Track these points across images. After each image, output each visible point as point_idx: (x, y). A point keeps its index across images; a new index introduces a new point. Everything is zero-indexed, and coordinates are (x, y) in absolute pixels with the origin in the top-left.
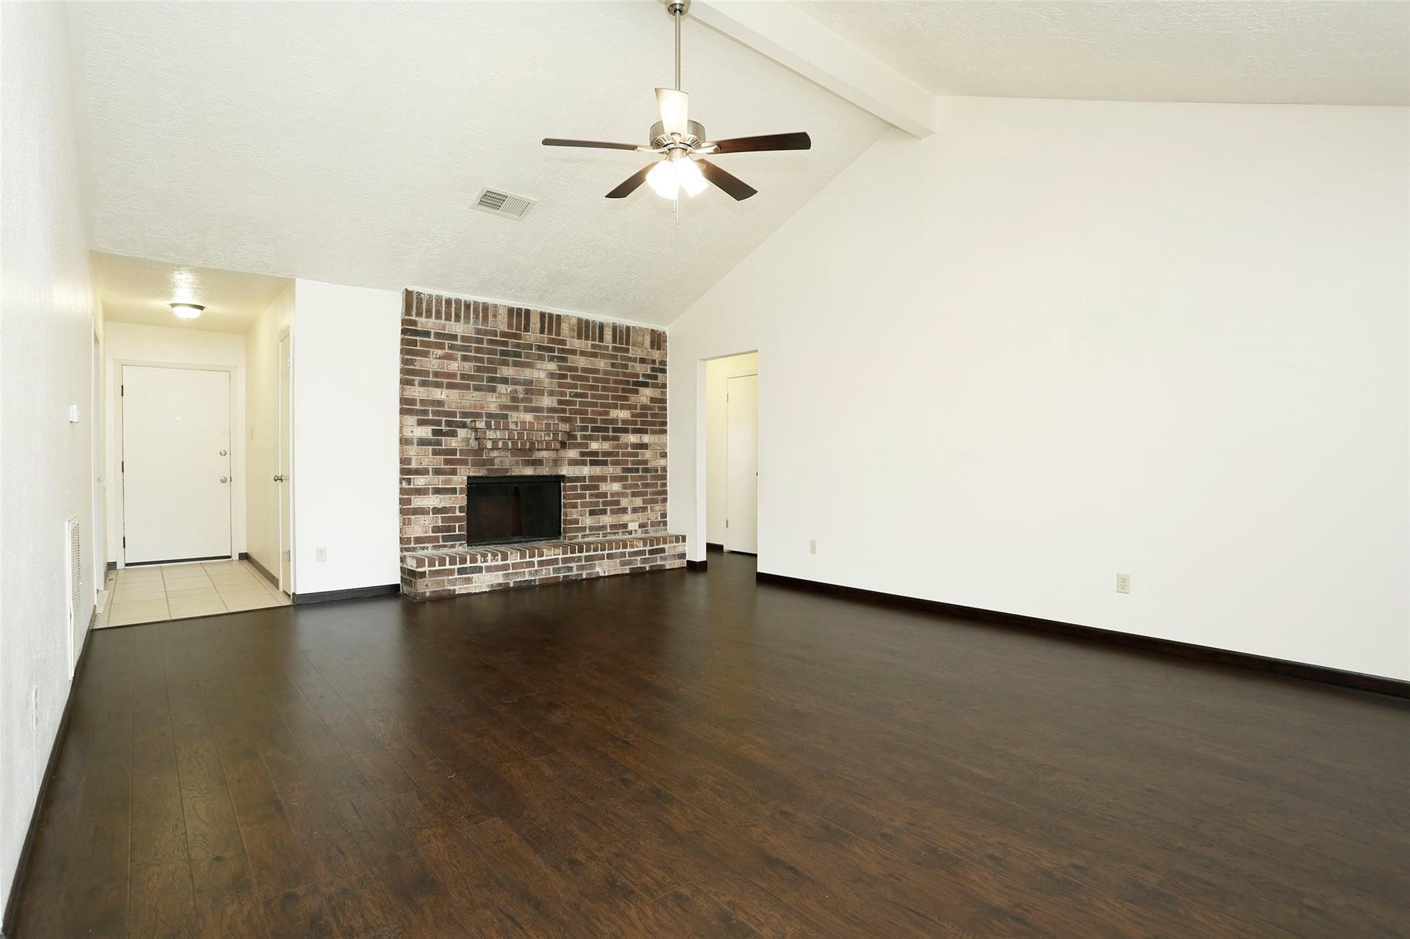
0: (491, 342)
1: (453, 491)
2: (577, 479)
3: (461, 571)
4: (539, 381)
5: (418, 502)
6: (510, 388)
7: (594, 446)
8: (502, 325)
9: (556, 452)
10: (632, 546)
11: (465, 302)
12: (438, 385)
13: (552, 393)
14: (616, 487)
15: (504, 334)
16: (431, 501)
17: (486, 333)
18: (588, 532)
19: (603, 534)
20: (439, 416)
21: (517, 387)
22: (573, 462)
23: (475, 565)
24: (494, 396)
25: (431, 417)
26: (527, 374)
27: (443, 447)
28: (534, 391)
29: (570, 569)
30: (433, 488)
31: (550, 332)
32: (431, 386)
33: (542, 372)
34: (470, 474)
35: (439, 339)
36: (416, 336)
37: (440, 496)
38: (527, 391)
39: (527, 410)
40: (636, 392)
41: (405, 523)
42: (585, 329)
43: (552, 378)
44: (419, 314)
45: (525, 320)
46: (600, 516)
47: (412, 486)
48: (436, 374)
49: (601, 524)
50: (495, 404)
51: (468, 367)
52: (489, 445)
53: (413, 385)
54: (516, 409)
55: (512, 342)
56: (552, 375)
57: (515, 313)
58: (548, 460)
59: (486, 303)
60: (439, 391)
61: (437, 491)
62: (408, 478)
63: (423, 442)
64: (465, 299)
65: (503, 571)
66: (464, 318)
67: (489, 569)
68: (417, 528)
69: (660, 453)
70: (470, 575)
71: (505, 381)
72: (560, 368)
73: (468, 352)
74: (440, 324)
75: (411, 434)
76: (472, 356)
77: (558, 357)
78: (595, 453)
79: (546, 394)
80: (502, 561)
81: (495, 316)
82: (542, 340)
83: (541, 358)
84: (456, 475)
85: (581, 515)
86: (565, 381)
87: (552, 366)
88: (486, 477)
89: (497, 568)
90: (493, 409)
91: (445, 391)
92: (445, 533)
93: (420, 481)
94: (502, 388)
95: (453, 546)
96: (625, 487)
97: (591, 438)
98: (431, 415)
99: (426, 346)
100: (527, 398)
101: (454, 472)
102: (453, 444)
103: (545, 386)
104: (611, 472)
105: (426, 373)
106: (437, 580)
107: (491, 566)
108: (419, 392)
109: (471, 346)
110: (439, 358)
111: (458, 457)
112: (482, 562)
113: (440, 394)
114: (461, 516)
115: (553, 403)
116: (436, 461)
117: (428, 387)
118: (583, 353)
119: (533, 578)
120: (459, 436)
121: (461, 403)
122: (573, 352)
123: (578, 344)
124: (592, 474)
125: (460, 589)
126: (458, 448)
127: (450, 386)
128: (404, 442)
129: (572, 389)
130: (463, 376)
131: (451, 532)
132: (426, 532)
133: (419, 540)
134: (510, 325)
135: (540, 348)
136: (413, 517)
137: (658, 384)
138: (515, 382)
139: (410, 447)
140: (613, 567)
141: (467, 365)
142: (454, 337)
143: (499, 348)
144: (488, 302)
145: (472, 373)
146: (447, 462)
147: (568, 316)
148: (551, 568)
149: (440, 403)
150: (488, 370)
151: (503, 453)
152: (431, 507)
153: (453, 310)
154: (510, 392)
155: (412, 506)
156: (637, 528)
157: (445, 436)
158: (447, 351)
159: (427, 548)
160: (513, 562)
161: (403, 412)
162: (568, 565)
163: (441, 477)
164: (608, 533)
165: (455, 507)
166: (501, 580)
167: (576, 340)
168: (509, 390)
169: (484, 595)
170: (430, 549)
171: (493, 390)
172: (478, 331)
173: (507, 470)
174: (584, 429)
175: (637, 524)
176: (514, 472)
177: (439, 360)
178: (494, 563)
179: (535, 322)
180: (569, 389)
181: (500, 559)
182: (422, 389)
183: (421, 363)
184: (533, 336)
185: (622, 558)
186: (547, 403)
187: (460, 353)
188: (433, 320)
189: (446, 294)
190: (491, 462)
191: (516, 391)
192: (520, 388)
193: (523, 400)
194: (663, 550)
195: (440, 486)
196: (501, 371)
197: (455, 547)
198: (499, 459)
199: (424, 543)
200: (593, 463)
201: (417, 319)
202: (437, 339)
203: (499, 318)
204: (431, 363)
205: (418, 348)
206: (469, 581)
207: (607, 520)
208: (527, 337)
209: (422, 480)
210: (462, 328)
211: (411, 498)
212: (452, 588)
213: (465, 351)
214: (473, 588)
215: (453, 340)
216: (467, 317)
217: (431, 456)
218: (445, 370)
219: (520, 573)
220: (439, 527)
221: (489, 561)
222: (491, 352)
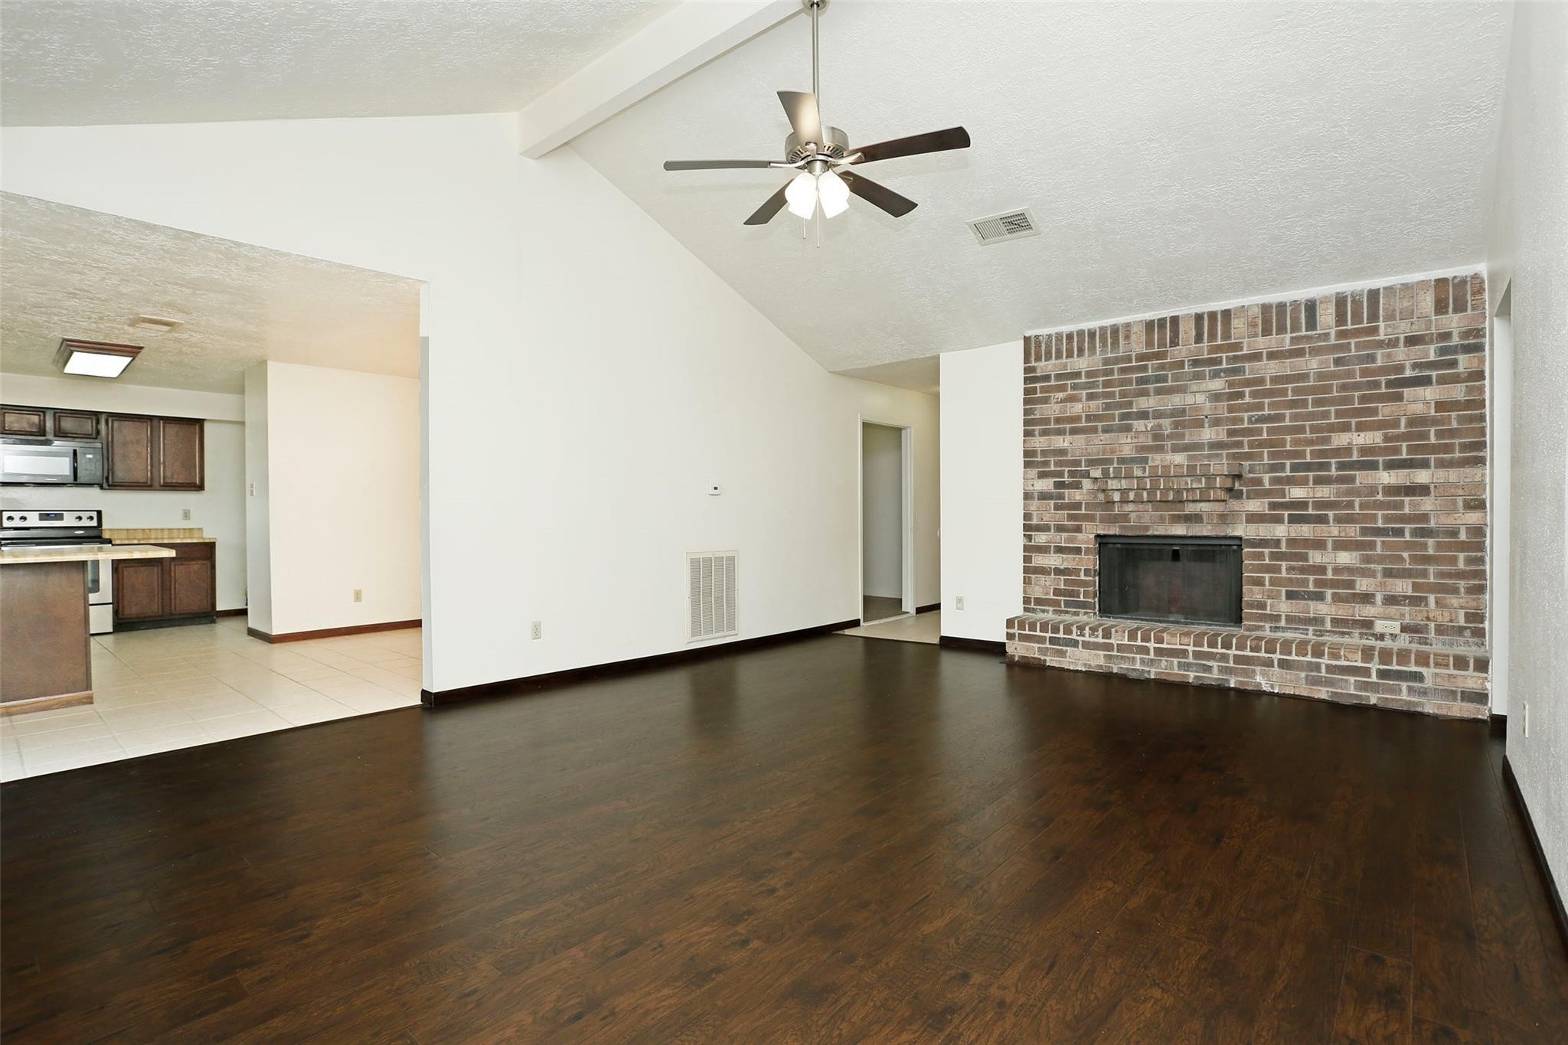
0: (1123, 371)
1: (1078, 550)
2: (1263, 543)
3: (1053, 641)
4: (1196, 408)
5: (1039, 560)
6: (1150, 424)
7: (1297, 493)
8: (1138, 346)
9: (1224, 503)
10: (1336, 657)
11: (1089, 330)
12: (1060, 432)
13: (1216, 422)
14: (1345, 558)
15: (1141, 357)
16: (1053, 561)
17: (1117, 361)
18: (1283, 623)
19: (1316, 631)
20: (1061, 467)
21: (1161, 421)
22: (1254, 518)
23: (1069, 637)
24: (1129, 436)
25: (1052, 468)
26: (1176, 401)
27: (1067, 501)
28: (1187, 423)
29: (1209, 669)
30: (1055, 546)
31: (1212, 336)
32: (1053, 435)
33: (1198, 396)
34: (1099, 532)
35: (1060, 381)
36: (1035, 383)
37: (1064, 556)
38: (1176, 425)
39: (1176, 449)
40: (1399, 397)
41: (1027, 581)
42: (1273, 318)
43: (1217, 401)
44: (1038, 359)
45: (1171, 332)
46: (1309, 602)
47: (1033, 544)
48: (1058, 420)
49: (1312, 615)
50: (1130, 446)
51: (1096, 406)
52: (1117, 497)
53: (1034, 436)
54: (1160, 449)
55: (1152, 364)
56: (1216, 397)
57: (1156, 325)
58: (1210, 514)
59: (1115, 325)
60: (1061, 438)
61: (1060, 550)
62: (1029, 535)
63: (1044, 496)
64: (1089, 327)
65: (1103, 651)
66: (1088, 350)
67: (1087, 645)
68: (1037, 588)
69: (1465, 501)
70: (1064, 648)
71: (1143, 415)
72: (1231, 384)
73: (1094, 388)
74: (1060, 364)
75: (1032, 488)
76: (1099, 392)
77: (1225, 371)
78: (1302, 504)
79: (1207, 425)
80: (1103, 638)
81: (1127, 337)
82: (1200, 351)
83: (1198, 376)
84: (1081, 532)
85: (1269, 597)
86: (1240, 401)
87: (1218, 385)
88: (1120, 536)
89: (1097, 646)
90: (1128, 451)
91: (1068, 438)
92: (1068, 599)
93: (1041, 538)
94: (1139, 425)
95: (1076, 614)
96: (1367, 560)
97: (1290, 481)
98: (1052, 466)
99: (1046, 392)
100: (1176, 433)
101: (1078, 529)
102: (1078, 498)
103: (1206, 413)
104: (1336, 533)
105: (1046, 421)
106: (1026, 646)
107: (1089, 642)
108: (1040, 442)
109: (1098, 381)
110: (1061, 402)
111: (1083, 512)
112: (1077, 636)
113: (1061, 442)
114: (1086, 580)
115: (1218, 435)
116: (1057, 516)
117: (1049, 435)
118: (1272, 356)
119: (1147, 669)
120: (1084, 487)
121: (1086, 449)
122: (1256, 357)
123: (1262, 343)
124: (1293, 535)
125: (1051, 661)
126: (1084, 502)
127: (1074, 431)
128: (1027, 496)
129: (1253, 411)
130: (1089, 418)
131: (1074, 597)
132: (1047, 594)
133: (1038, 601)
134: (1149, 343)
135: (1196, 363)
136: (1033, 576)
137: (1458, 375)
138: (1158, 415)
139: (1031, 502)
140: (1291, 681)
141: (1093, 404)
142: (1078, 375)
143: (1134, 376)
144: (1118, 323)
145: (1101, 413)
146: (1071, 517)
147: (1243, 306)
148: (1175, 661)
149: (1062, 452)
150: (1120, 406)
151: (1140, 506)
152: (1053, 567)
153: (1075, 344)
154: (1151, 428)
155: (1033, 565)
156: (1397, 631)
157: (1068, 489)
158: (1069, 392)
159: (1048, 611)
160: (1118, 642)
161: (1027, 465)
162: (1205, 662)
163: (1064, 535)
164: (1327, 631)
165: (1081, 569)
166: (1102, 662)
167: (1260, 339)
168: (1149, 426)
169: (1080, 675)
170: (1050, 613)
171: (1128, 429)
172: (1106, 362)
173: (1147, 528)
174: (1273, 468)
175: (1397, 624)
176: (1157, 530)
177: (1061, 404)
178: (1092, 640)
179: (1187, 330)
180: (1246, 412)
181: (1100, 636)
182: (1042, 439)
183: (1041, 411)
184: (1185, 349)
185: (1312, 671)
186: (1208, 437)
187: (1084, 392)
188: (1053, 361)
189: (1066, 329)
190: (1125, 517)
191: (1160, 426)
192: (1166, 422)
193: (1171, 437)
194: (1418, 677)
195: (1063, 545)
196: (1137, 404)
197: (1078, 615)
198: (1135, 513)
199: (1045, 606)
200: (1293, 520)
201: (1036, 365)
202: (1058, 381)
203: (1133, 337)
204: (1052, 410)
205: (1038, 395)
206: (1062, 654)
207: (1325, 609)
208: (1176, 352)
209: (1044, 537)
210: (1086, 362)
211: (1031, 556)
212: (1042, 658)
213: (1090, 388)
214: (1067, 663)
215: (1076, 379)
216: (1092, 349)
217: (1053, 511)
218: (1068, 414)
219: (1129, 658)
220: (1060, 590)
221: (1087, 635)
222: (1123, 383)
